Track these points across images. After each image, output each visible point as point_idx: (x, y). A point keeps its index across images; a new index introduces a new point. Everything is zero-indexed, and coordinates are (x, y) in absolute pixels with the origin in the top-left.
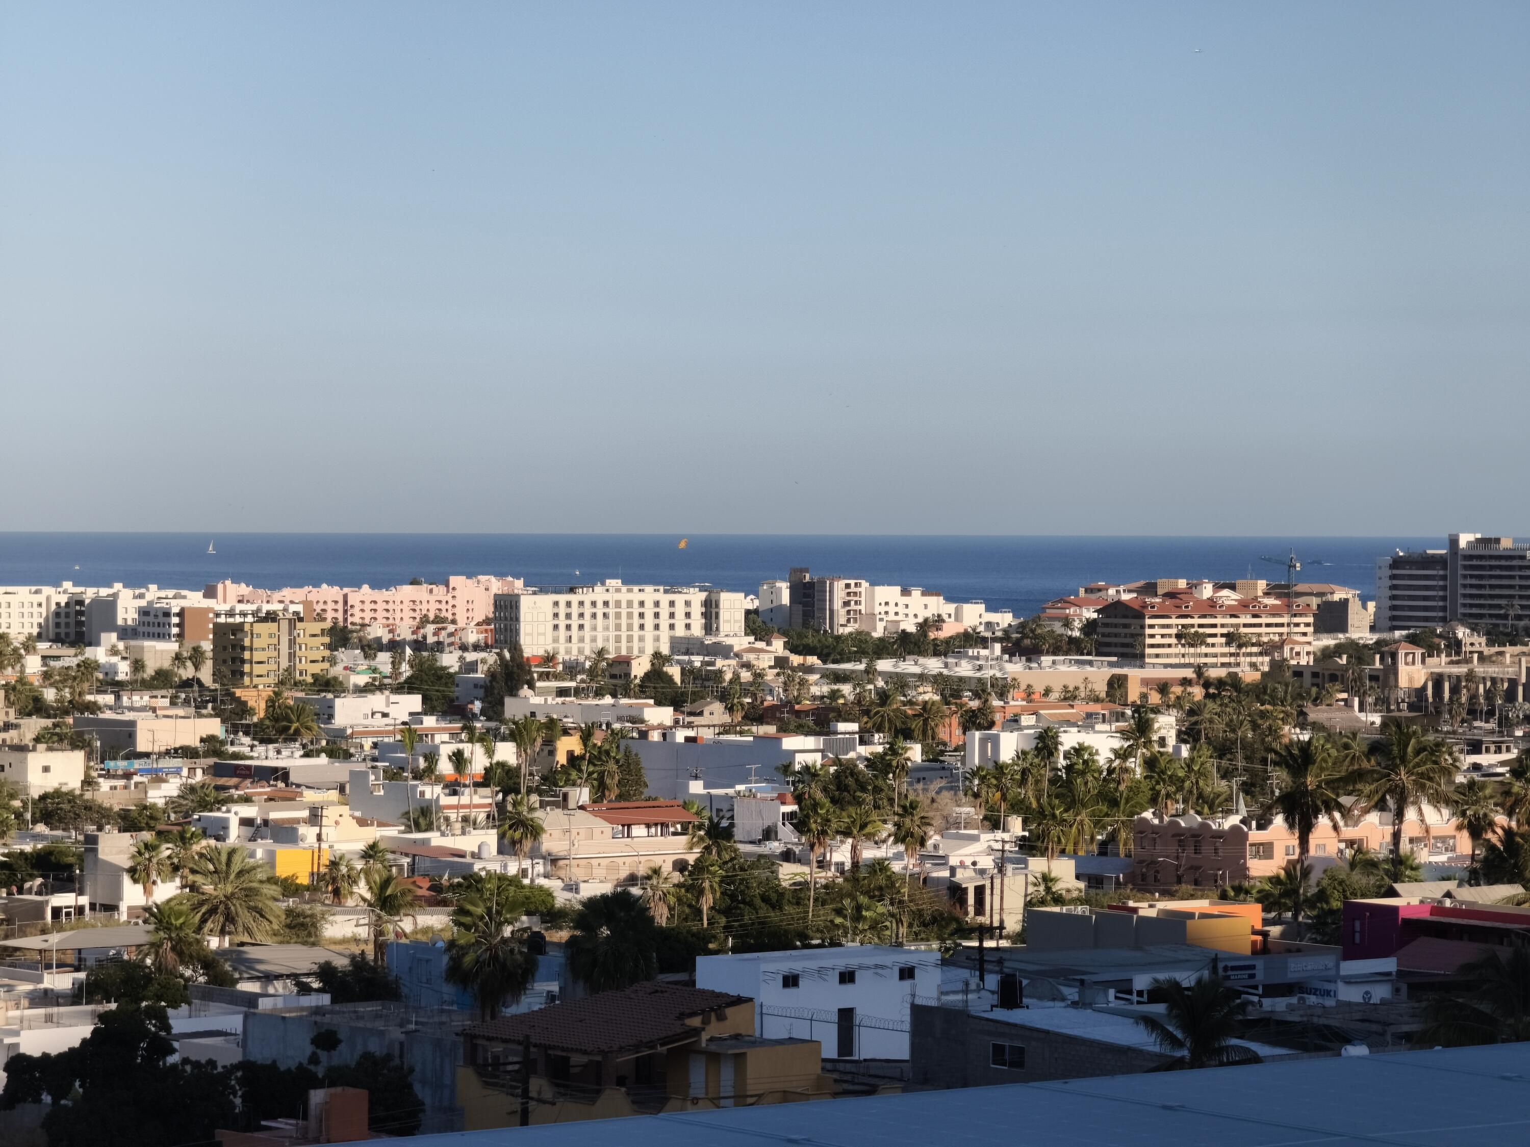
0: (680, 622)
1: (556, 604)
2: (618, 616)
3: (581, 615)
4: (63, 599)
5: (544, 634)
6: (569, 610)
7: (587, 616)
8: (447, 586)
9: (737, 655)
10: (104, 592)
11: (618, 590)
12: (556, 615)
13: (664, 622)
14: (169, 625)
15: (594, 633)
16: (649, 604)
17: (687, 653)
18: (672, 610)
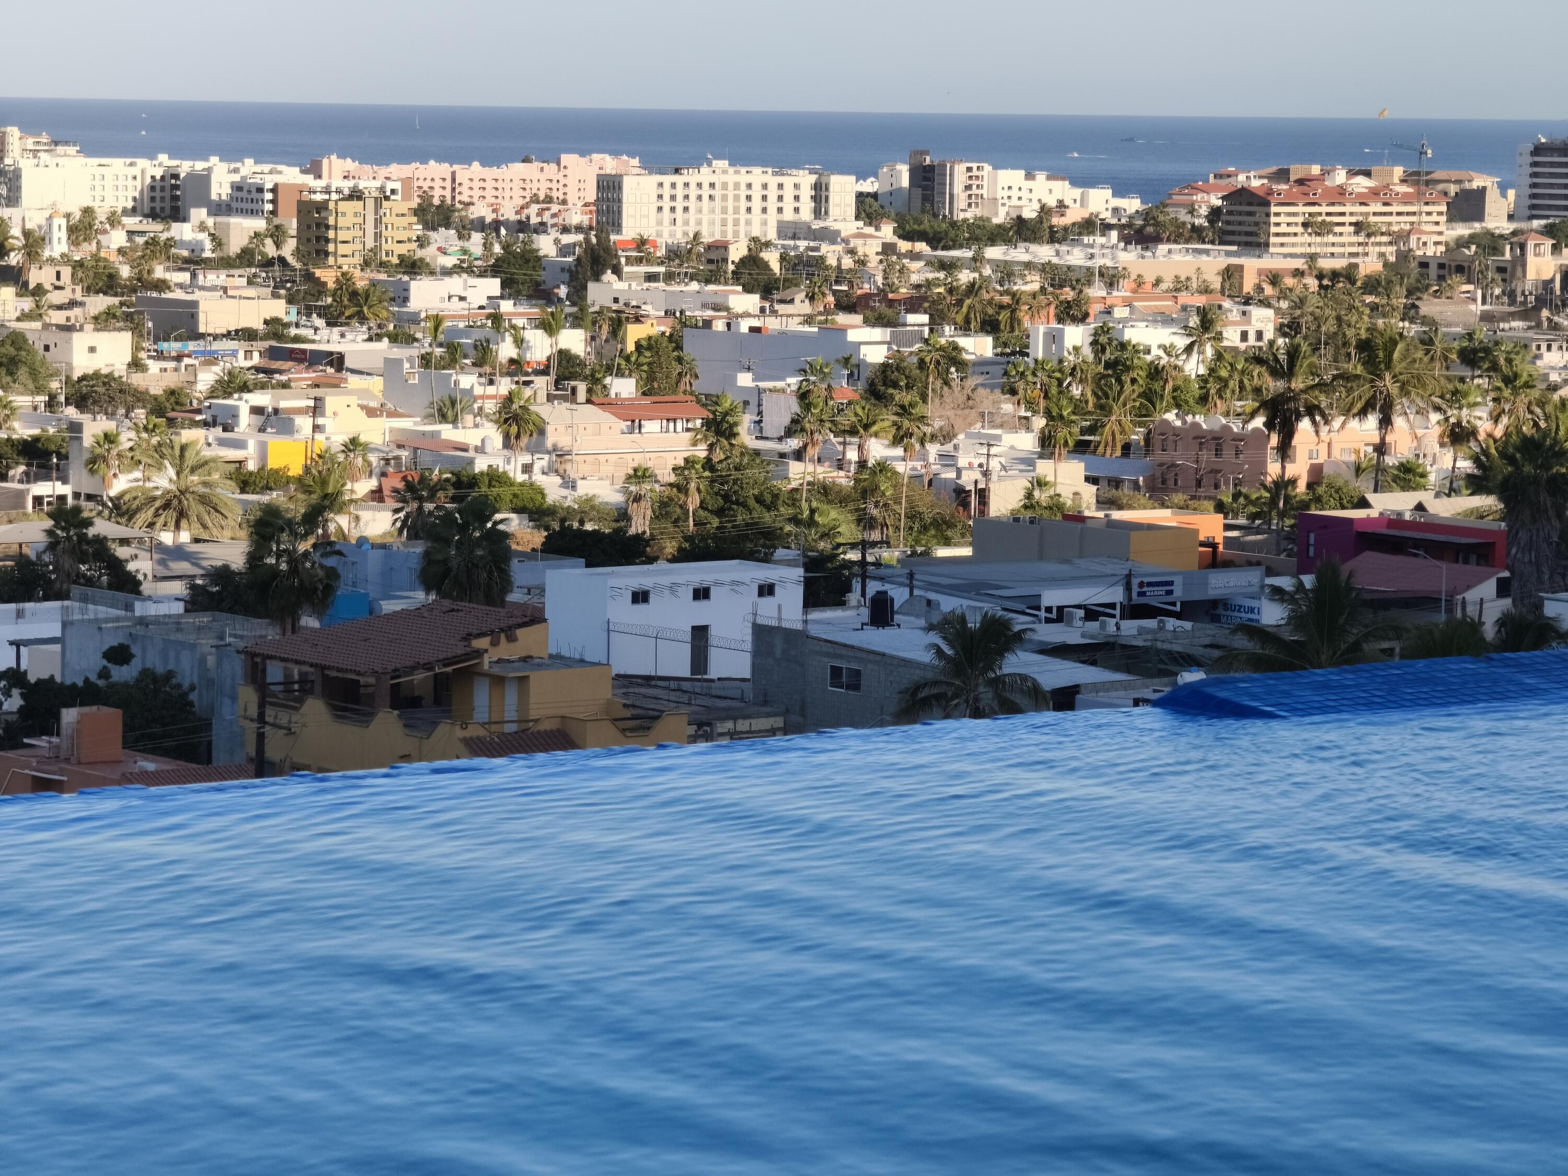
0: (788, 205)
1: (661, 185)
2: (724, 198)
3: (686, 197)
4: (159, 173)
5: (648, 216)
6: (673, 192)
7: (693, 197)
8: (559, 164)
9: (846, 241)
10: (200, 166)
11: (725, 172)
12: (660, 197)
13: (772, 205)
14: (263, 201)
15: (699, 216)
16: (757, 187)
17: (794, 237)
18: (780, 193)
